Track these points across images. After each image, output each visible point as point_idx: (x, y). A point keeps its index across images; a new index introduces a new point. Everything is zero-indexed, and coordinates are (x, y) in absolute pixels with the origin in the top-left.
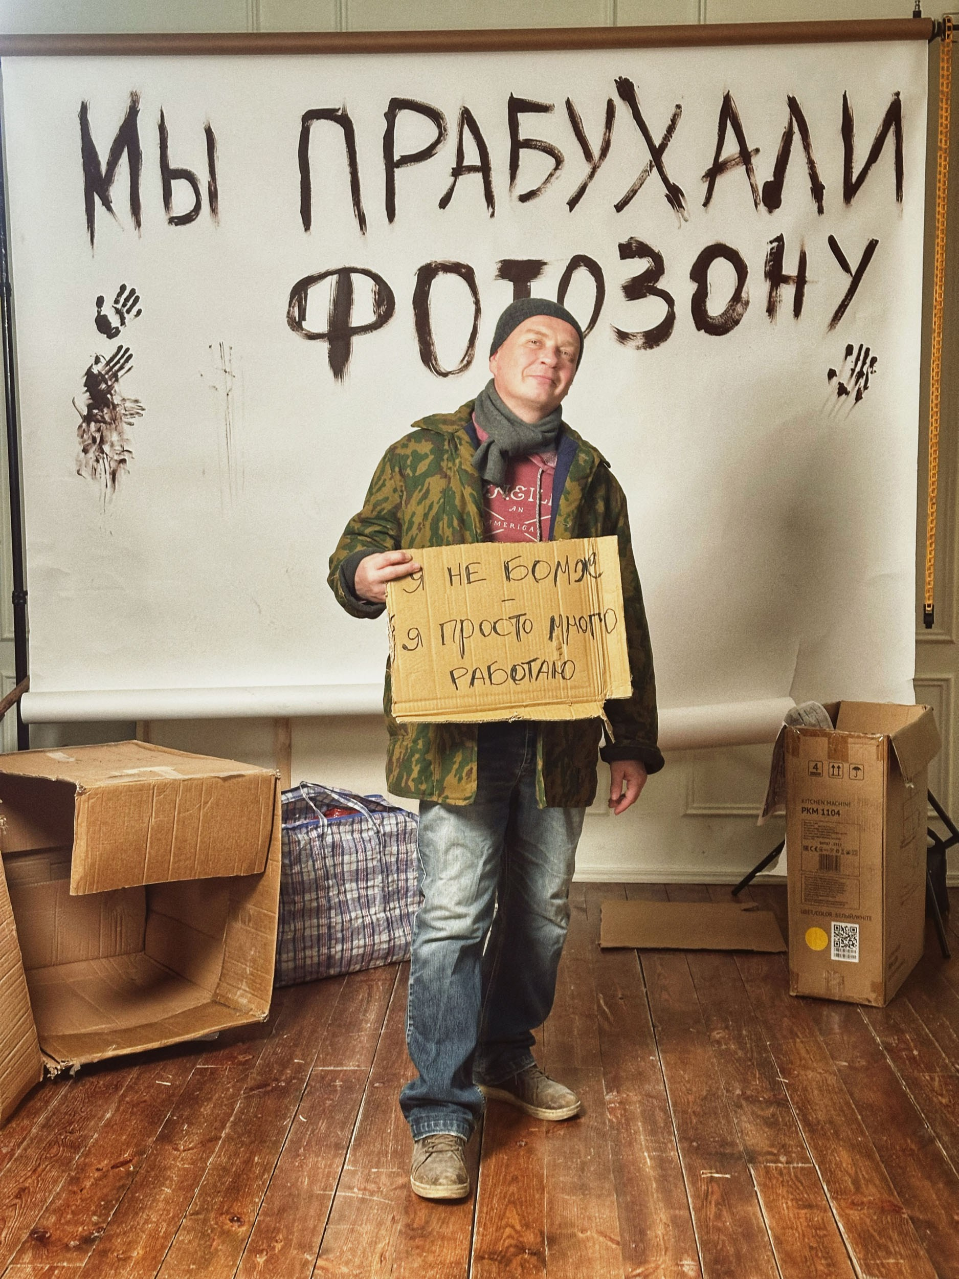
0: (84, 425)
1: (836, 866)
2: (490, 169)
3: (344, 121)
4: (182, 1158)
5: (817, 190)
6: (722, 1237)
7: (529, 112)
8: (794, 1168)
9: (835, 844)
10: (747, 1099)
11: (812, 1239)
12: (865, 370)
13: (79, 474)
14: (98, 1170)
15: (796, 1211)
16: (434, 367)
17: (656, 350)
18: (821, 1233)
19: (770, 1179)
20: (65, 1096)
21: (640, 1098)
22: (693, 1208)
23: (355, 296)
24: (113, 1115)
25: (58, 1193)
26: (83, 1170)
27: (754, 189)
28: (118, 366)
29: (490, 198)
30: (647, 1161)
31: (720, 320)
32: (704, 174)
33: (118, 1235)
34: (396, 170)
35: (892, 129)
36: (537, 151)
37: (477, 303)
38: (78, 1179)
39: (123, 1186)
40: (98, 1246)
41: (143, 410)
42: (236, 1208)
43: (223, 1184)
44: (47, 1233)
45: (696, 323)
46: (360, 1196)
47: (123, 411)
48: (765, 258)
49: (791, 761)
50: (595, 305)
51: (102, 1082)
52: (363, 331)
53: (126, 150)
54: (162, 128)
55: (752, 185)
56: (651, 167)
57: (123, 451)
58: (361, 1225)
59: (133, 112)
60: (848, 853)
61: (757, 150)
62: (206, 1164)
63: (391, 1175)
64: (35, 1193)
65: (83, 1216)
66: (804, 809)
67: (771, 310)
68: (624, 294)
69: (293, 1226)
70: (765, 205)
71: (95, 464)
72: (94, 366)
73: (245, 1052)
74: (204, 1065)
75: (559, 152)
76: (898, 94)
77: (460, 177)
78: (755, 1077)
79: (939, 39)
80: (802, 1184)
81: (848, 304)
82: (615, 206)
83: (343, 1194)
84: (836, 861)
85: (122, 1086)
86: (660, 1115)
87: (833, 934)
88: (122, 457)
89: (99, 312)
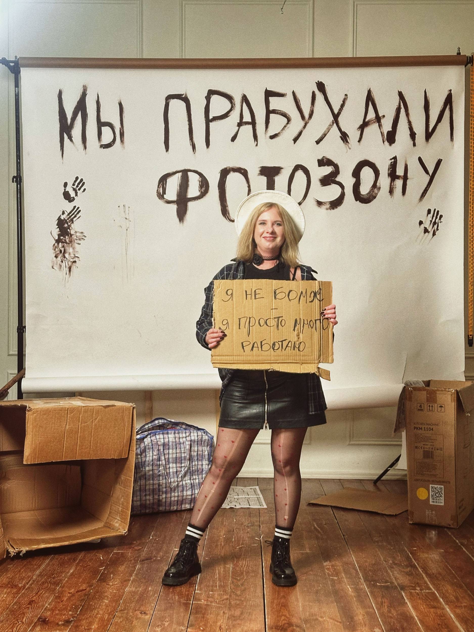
0: (56, 244)
1: (432, 456)
2: (256, 123)
3: (186, 100)
4: (112, 588)
5: (413, 135)
6: (392, 620)
7: (274, 96)
8: (424, 592)
9: (431, 445)
10: (396, 564)
11: (438, 621)
12: (437, 221)
13: (53, 268)
14: (69, 593)
15: (428, 610)
16: (228, 217)
17: (336, 210)
18: (443, 618)
19: (413, 597)
20: (49, 563)
21: (341, 564)
22: (376, 608)
23: (190, 183)
24: (74, 571)
25: (50, 603)
26: (61, 593)
27: (382, 134)
28: (74, 215)
29: (255, 137)
30: (350, 590)
31: (367, 196)
32: (358, 127)
33: (84, 619)
34: (210, 123)
35: (448, 107)
36: (278, 115)
37: (249, 187)
38: (60, 597)
39: (83, 599)
40: (74, 624)
41: (85, 237)
42: (142, 608)
43: (134, 598)
44: (46, 619)
45: (355, 197)
46: (205, 603)
47: (75, 238)
48: (388, 167)
49: (408, 404)
50: (306, 188)
51: (66, 557)
52: (194, 199)
53: (80, 113)
54: (98, 102)
55: (381, 133)
56: (333, 123)
57: (75, 257)
58: (208, 615)
59: (84, 95)
60: (438, 450)
61: (384, 116)
62: (124, 590)
63: (219, 595)
64: (38, 603)
65: (64, 612)
66: (415, 428)
67: (391, 191)
68: (320, 183)
69: (173, 616)
70: (388, 142)
71: (61, 263)
72: (61, 216)
73: (138, 545)
74: (117, 550)
75: (289, 115)
76: (451, 90)
77: (241, 127)
78: (398, 556)
79: (469, 65)
80: (429, 599)
81: (428, 190)
82: (316, 141)
83: (197, 602)
84: (432, 454)
85: (77, 559)
86: (353, 571)
87: (430, 491)
88: (74, 260)
89: (65, 190)
